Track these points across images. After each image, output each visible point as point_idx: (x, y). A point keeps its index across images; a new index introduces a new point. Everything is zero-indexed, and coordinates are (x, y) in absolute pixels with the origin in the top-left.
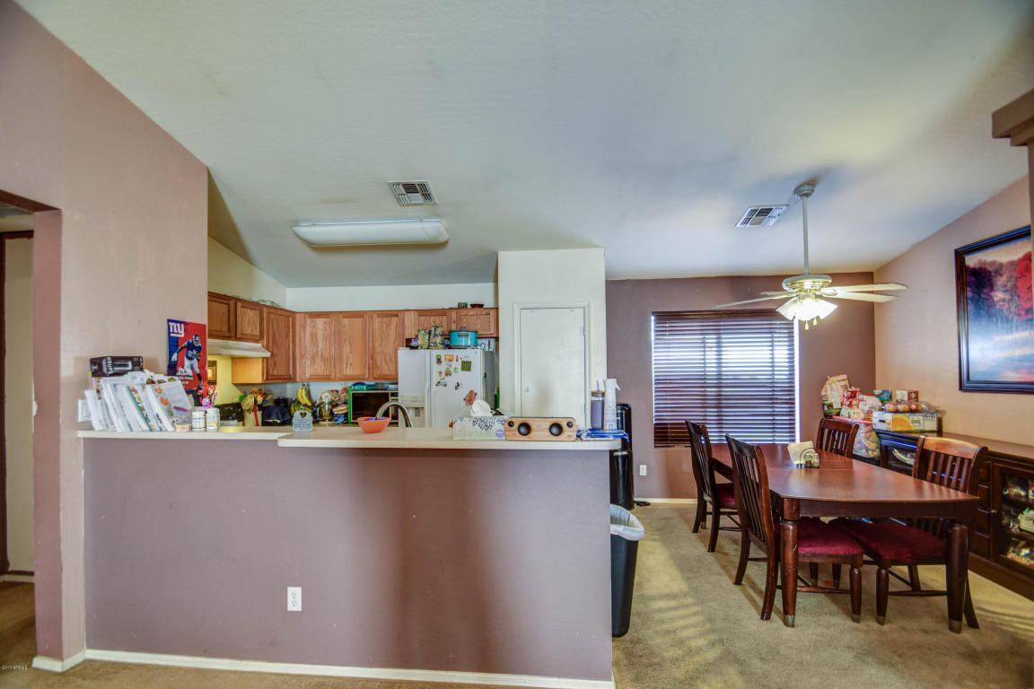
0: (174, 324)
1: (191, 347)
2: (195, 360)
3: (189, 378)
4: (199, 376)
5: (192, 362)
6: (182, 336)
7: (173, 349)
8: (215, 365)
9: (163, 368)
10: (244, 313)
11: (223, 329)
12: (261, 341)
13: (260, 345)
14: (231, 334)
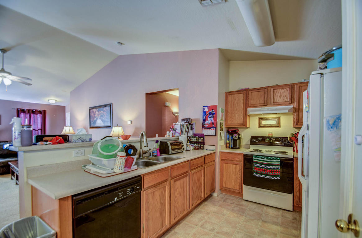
0: (205, 107)
1: (211, 114)
2: (212, 118)
3: (209, 124)
4: (213, 124)
7: (204, 115)
8: (279, 118)
9: (201, 121)
10: (277, 92)
11: (261, 102)
12: (293, 104)
13: (292, 106)
14: (266, 104)
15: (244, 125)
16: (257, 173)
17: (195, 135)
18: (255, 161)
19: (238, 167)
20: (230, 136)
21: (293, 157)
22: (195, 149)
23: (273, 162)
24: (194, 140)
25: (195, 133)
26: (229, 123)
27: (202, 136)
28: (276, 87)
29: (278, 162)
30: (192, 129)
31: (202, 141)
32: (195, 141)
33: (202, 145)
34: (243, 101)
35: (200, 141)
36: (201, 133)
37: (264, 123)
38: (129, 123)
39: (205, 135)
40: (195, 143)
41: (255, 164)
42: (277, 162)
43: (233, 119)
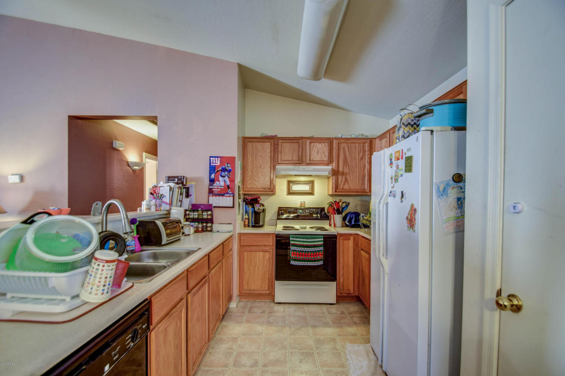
0: (214, 159)
1: (224, 170)
2: (227, 177)
3: (220, 187)
4: (228, 187)
5: (224, 178)
6: (219, 164)
7: (212, 172)
8: (312, 182)
9: (207, 182)
10: (313, 146)
11: (294, 159)
12: (332, 164)
13: (330, 167)
14: (300, 161)
15: (271, 191)
16: (295, 260)
17: (195, 208)
18: (293, 242)
19: (267, 255)
20: (250, 207)
21: (336, 234)
22: (197, 231)
23: (315, 242)
24: (195, 215)
25: (194, 202)
26: (249, 187)
27: (209, 208)
28: (313, 140)
29: (321, 241)
30: (188, 196)
31: (209, 217)
32: (196, 217)
33: (209, 225)
34: (270, 154)
35: (205, 217)
36: (206, 203)
37: (295, 188)
38: (16, 179)
39: (214, 207)
40: (194, 220)
41: (292, 248)
42: (319, 241)
43: (255, 180)
